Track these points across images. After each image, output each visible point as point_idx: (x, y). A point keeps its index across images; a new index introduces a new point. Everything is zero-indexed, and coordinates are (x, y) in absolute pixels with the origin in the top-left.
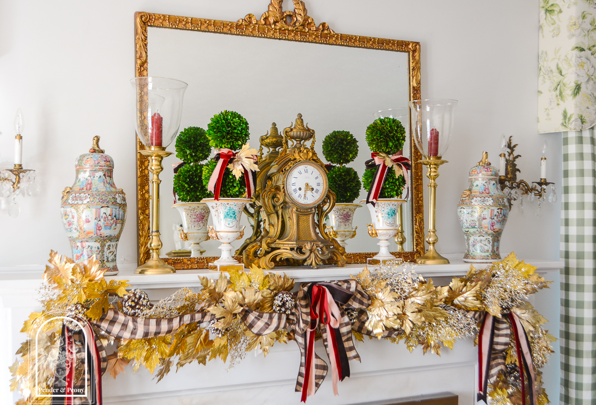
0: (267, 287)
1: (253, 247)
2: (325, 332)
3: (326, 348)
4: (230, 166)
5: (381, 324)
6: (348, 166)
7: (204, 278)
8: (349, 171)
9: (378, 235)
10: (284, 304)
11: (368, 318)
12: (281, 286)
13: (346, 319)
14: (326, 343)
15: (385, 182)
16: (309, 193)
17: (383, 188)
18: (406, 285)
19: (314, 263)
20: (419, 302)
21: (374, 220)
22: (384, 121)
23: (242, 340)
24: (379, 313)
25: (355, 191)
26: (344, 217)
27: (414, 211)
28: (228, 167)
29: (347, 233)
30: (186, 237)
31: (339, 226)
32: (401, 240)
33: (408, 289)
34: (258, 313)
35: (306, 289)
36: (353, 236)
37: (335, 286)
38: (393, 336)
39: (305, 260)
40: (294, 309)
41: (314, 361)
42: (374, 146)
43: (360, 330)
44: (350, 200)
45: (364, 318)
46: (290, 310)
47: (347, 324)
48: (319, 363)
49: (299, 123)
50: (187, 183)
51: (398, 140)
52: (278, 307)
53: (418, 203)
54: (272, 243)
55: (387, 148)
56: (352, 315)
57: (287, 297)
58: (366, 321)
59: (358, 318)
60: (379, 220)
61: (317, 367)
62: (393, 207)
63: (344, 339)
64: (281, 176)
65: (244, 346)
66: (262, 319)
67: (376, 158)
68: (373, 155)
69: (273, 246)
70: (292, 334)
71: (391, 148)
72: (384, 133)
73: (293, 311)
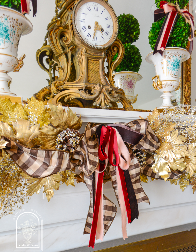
0: (49, 123)
2: (115, 174)
3: (115, 190)
5: (167, 167)
9: (163, 86)
11: (154, 162)
12: (66, 123)
13: (135, 161)
14: (114, 186)
15: (172, 32)
16: (99, 33)
17: (170, 37)
19: (103, 103)
21: (159, 72)
24: (167, 155)
25: (137, 63)
26: (129, 84)
29: (130, 98)
34: (30, 150)
35: (94, 129)
36: (134, 102)
37: (125, 128)
38: (175, 178)
40: (79, 147)
41: (103, 202)
43: (146, 172)
45: (150, 161)
46: (74, 148)
47: (136, 166)
48: (107, 205)
52: (59, 144)
56: (141, 158)
58: (152, 164)
59: (146, 160)
60: (164, 72)
61: (106, 208)
63: (133, 180)
66: (38, 158)
67: (165, 6)
68: (162, 4)
69: (61, 88)
70: (81, 176)
73: (79, 149)
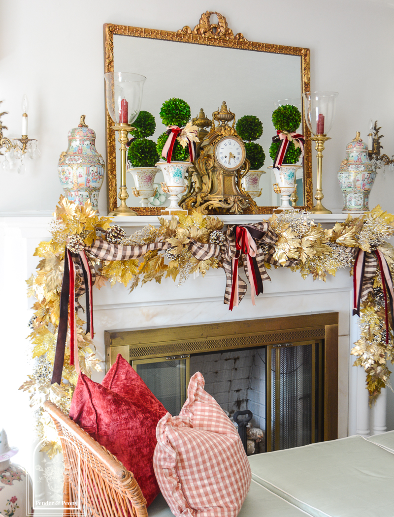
0: (205, 227)
1: (191, 200)
2: (246, 260)
3: (246, 272)
4: (178, 138)
5: (285, 255)
6: (255, 142)
7: (161, 219)
8: (256, 146)
9: (281, 191)
10: (218, 238)
11: (275, 252)
12: (215, 226)
13: (261, 251)
14: (246, 269)
15: (286, 153)
16: (232, 160)
17: (285, 157)
18: (303, 227)
19: (237, 210)
20: (312, 239)
21: (278, 181)
22: (286, 107)
23: (186, 266)
24: (284, 247)
25: (261, 161)
26: (253, 181)
27: (305, 176)
28: (177, 139)
29: (255, 193)
30: (139, 194)
31: (249, 188)
32: (295, 198)
33: (305, 230)
34: (200, 244)
35: (232, 229)
36: (259, 195)
37: (252, 227)
38: (293, 265)
39: (230, 208)
41: (238, 283)
42: (278, 126)
43: (270, 260)
44: (257, 167)
45: (272, 251)
46: (222, 243)
47: (261, 255)
48: (241, 284)
49: (224, 108)
50: (139, 153)
51: (296, 121)
52: (213, 240)
53: (308, 170)
54: (205, 197)
55: (288, 127)
56: (264, 248)
57: (220, 234)
58: (273, 253)
59: (269, 250)
60: (282, 181)
61: (240, 287)
62: (293, 171)
63: (259, 265)
64: (211, 147)
65: (187, 270)
66: (203, 248)
67: (280, 135)
68: (278, 133)
69: (206, 198)
70: (220, 263)
71: (291, 127)
72: (286, 116)
73: (225, 243)
